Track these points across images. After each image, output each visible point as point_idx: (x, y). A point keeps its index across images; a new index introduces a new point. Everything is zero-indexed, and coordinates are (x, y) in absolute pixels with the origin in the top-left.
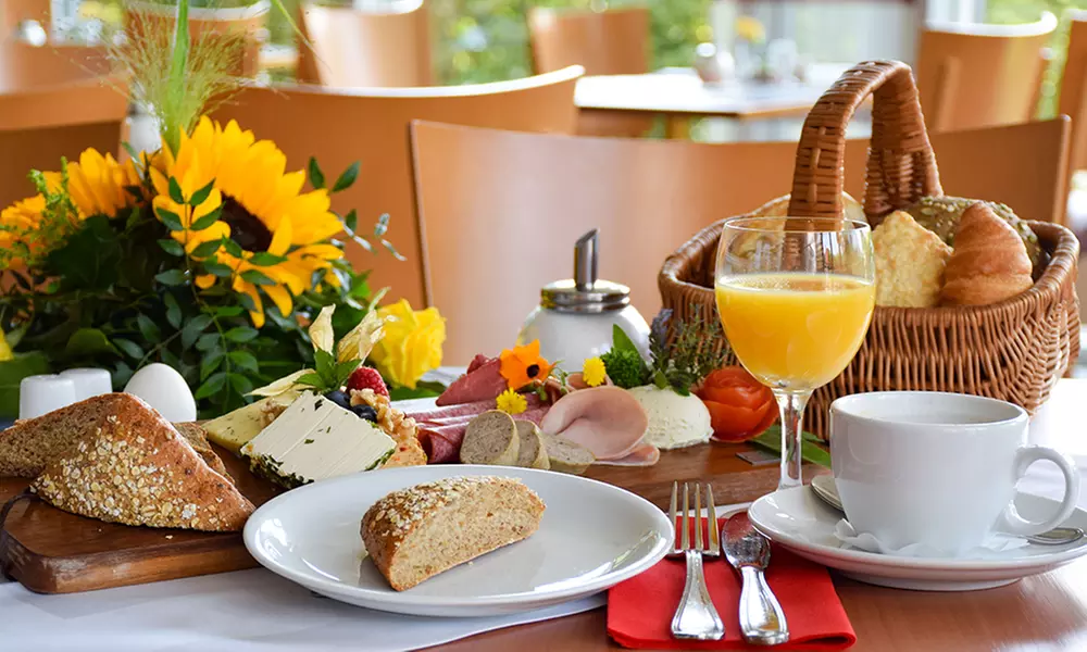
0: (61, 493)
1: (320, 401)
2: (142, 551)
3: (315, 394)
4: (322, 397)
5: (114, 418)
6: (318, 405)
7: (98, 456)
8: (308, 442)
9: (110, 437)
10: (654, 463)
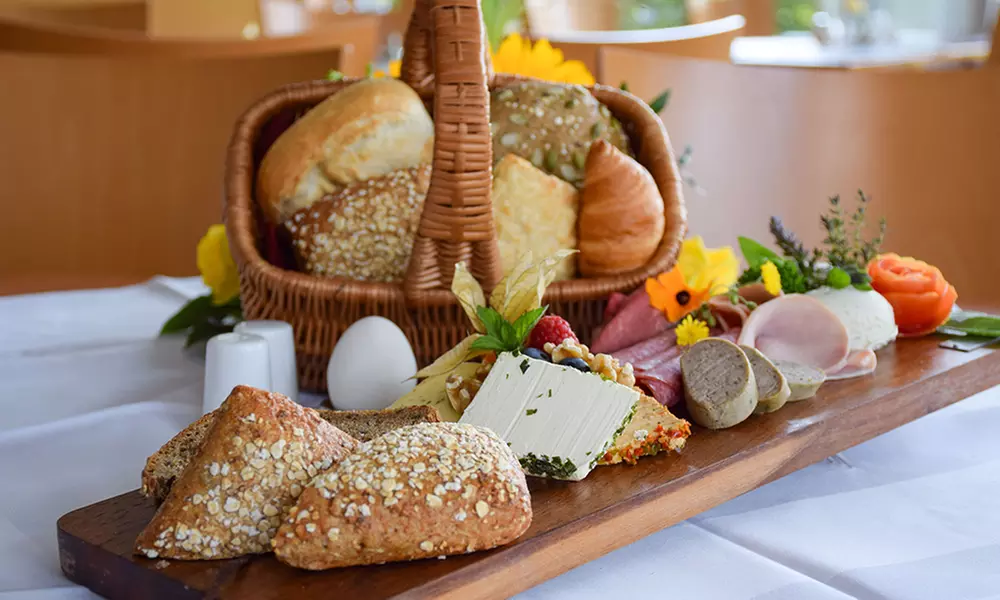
0: (216, 538)
1: (525, 362)
2: (429, 588)
3: (515, 355)
4: (526, 357)
5: (252, 417)
6: (524, 367)
7: (256, 471)
8: (530, 412)
9: (260, 442)
10: (873, 369)
